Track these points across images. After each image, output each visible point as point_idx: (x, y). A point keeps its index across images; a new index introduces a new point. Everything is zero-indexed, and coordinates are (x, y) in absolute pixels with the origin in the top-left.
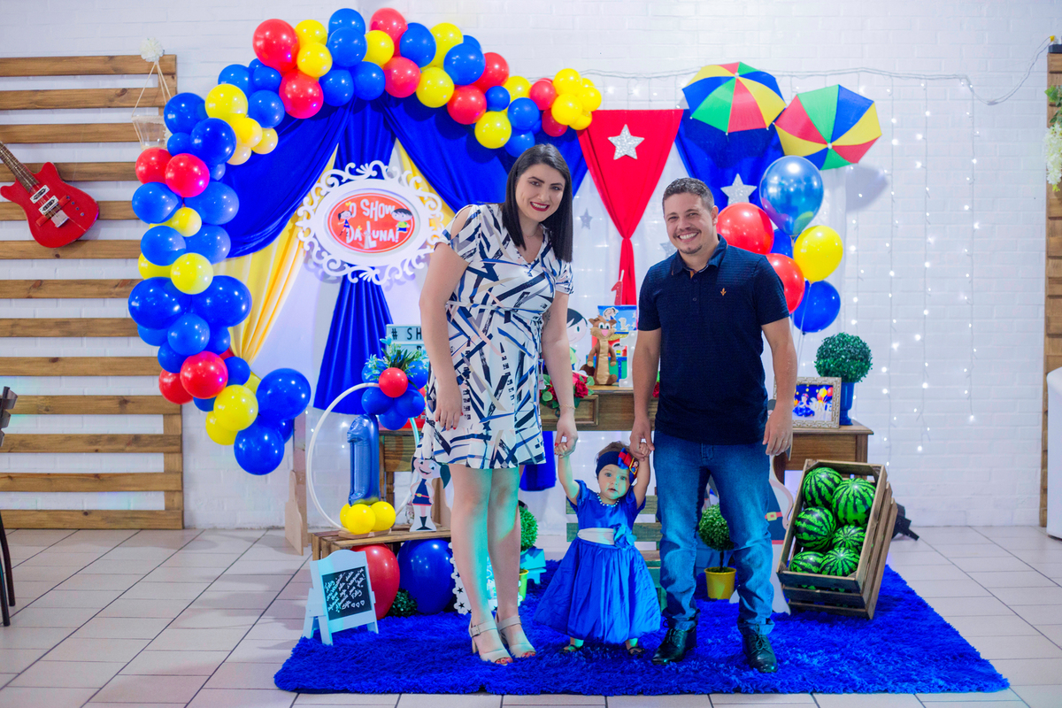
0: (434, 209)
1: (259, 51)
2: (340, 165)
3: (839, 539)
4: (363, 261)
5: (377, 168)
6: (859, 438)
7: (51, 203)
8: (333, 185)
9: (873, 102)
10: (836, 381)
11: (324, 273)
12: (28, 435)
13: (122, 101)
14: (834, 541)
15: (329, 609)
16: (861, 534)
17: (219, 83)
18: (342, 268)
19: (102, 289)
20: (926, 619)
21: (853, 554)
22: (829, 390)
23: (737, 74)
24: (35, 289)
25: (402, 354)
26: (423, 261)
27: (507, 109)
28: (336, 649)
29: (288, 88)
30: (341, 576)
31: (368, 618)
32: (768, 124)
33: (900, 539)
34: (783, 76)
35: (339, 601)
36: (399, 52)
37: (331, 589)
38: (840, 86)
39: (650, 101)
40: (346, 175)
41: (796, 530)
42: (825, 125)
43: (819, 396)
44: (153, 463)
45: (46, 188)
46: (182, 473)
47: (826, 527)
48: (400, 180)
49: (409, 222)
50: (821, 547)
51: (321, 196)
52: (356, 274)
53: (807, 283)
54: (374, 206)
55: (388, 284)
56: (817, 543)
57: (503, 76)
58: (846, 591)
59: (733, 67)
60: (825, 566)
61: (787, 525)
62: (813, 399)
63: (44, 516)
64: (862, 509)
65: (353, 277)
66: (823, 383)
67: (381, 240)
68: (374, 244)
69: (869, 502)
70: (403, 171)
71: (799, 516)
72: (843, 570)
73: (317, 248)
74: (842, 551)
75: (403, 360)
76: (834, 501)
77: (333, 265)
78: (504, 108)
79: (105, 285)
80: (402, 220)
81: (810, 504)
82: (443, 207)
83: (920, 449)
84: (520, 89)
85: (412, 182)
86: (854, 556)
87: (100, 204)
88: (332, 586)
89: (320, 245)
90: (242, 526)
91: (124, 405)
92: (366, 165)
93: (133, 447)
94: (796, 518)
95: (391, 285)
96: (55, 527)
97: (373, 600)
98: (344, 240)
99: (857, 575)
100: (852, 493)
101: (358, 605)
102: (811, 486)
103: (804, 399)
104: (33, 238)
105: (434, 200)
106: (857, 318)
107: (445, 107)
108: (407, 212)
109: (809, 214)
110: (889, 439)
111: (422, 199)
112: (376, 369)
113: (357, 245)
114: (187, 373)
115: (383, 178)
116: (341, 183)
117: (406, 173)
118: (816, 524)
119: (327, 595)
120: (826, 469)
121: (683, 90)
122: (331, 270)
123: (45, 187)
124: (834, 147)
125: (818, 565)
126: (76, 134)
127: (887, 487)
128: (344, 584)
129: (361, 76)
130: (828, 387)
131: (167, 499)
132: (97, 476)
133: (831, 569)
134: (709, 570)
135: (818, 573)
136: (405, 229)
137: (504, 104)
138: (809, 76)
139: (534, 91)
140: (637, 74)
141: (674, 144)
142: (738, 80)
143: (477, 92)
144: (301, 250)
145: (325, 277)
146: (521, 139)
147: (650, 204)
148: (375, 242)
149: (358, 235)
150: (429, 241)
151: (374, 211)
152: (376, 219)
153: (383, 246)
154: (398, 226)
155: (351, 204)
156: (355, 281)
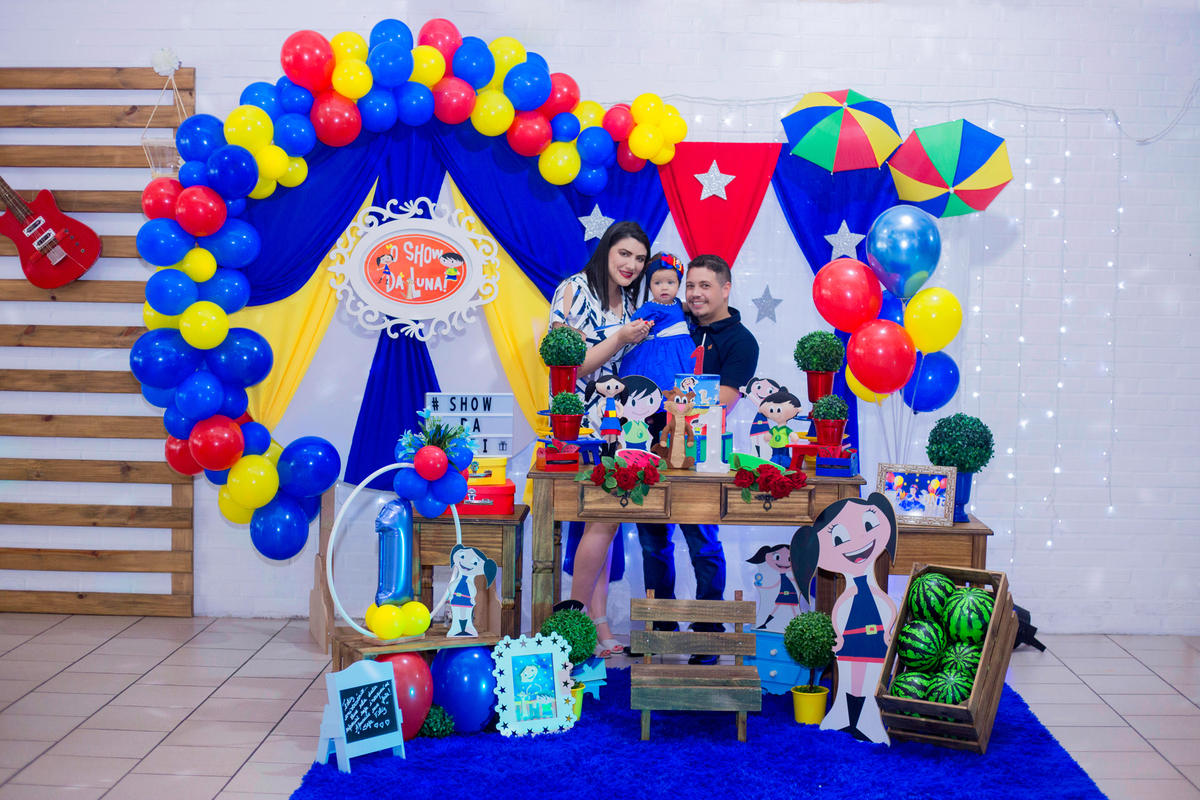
0: (489, 254)
1: (287, 67)
2: (379, 201)
3: (950, 659)
4: (405, 314)
5: (423, 205)
6: (976, 539)
7: (46, 237)
8: (371, 224)
9: (1003, 140)
10: (951, 471)
11: (359, 326)
12: (16, 505)
13: (132, 121)
14: (944, 661)
15: (348, 730)
16: (975, 654)
17: (242, 103)
18: (380, 321)
19: (104, 337)
20: (1049, 755)
21: (965, 679)
22: (943, 482)
23: (845, 104)
24: (28, 335)
25: (443, 428)
26: (475, 314)
27: (576, 139)
28: (354, 777)
29: (321, 112)
30: (362, 691)
31: (394, 741)
32: (880, 164)
33: (1023, 650)
34: (899, 106)
35: (359, 721)
36: (451, 72)
37: (350, 706)
38: (964, 121)
39: (744, 132)
40: (387, 213)
41: (900, 645)
42: (946, 165)
43: (930, 488)
44: (159, 539)
45: (41, 220)
46: (192, 552)
47: (935, 644)
48: (450, 220)
49: (459, 269)
50: (928, 667)
51: (357, 237)
52: (396, 328)
53: (919, 354)
54: (419, 250)
55: (434, 340)
56: (924, 662)
57: (572, 101)
58: (956, 721)
59: (840, 96)
60: (933, 690)
61: (888, 640)
62: (923, 492)
63: (33, 598)
64: (977, 625)
65: (393, 332)
66: (936, 473)
67: (427, 289)
68: (418, 294)
69: (986, 616)
70: (454, 209)
71: (904, 630)
72: (954, 698)
73: (351, 298)
74: (953, 674)
75: (444, 436)
76: (946, 613)
77: (369, 318)
78: (573, 139)
79: (109, 333)
80: (451, 266)
81: (916, 615)
82: (499, 252)
83: (1049, 543)
84: (592, 117)
85: (463, 223)
86: (967, 681)
87: (103, 240)
88: (352, 703)
89: (355, 294)
90: (261, 615)
91: (126, 472)
92: (411, 202)
93: (137, 521)
94: (900, 632)
95: (438, 341)
96: (45, 611)
97: (400, 719)
98: (384, 289)
99: (970, 703)
100: (966, 605)
101: (382, 725)
102: (918, 595)
103: (913, 491)
104: (25, 277)
105: (489, 243)
106: (979, 391)
107: (505, 135)
108: (458, 257)
109: (923, 274)
110: (1014, 532)
111: (474, 241)
112: (411, 446)
113: (399, 295)
114: (196, 441)
115: (430, 218)
116: (381, 223)
117: (457, 212)
118: (923, 640)
119: (345, 713)
120: (937, 575)
121: (782, 120)
122: (367, 323)
123: (41, 218)
124: (956, 192)
125: (924, 689)
126: (77, 157)
127: (1008, 598)
128: (365, 700)
129: (406, 98)
130: (941, 477)
131: (175, 582)
132: (94, 553)
133: (939, 695)
134: (797, 690)
135: (924, 698)
136: (454, 277)
137: (574, 134)
138: (930, 107)
139: (608, 119)
140: (729, 100)
141: (771, 184)
142: (846, 111)
143: (541, 119)
144: (332, 299)
145: (360, 331)
146: (592, 174)
147: (741, 253)
148: (419, 291)
149: (400, 283)
150: (482, 291)
151: (419, 256)
152: (421, 265)
153: (429, 296)
154: (447, 273)
155: (392, 247)
156: (395, 336)
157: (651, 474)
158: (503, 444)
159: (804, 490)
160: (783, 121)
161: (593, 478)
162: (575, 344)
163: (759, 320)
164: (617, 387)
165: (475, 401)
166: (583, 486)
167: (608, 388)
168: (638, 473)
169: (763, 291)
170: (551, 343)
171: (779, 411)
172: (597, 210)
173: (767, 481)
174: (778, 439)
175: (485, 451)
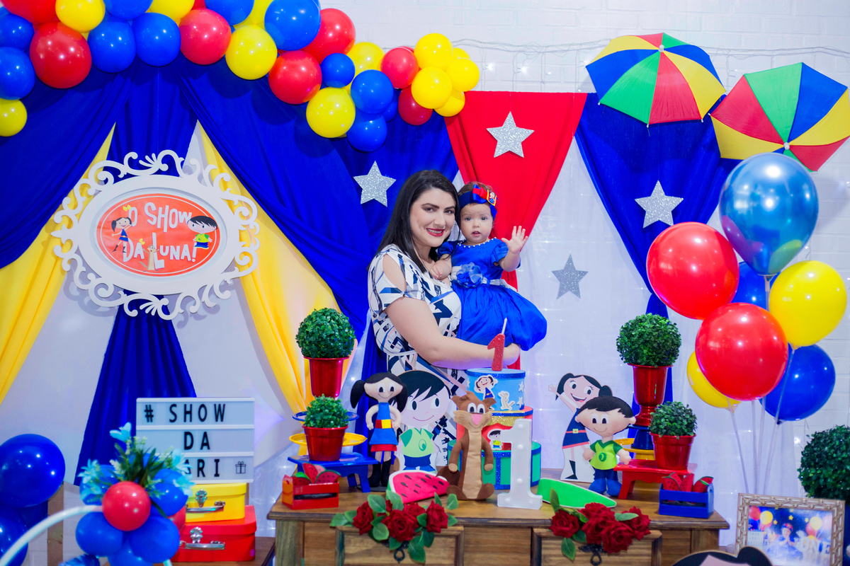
0: (248, 217)
2: (116, 155)
4: (145, 287)
5: (169, 160)
8: (106, 181)
9: (846, 88)
10: (836, 506)
11: (90, 302)
18: (115, 296)
23: (662, 47)
26: (230, 288)
27: (350, 85)
29: (41, 45)
32: (702, 115)
36: (203, 2)
38: (803, 64)
39: (543, 82)
40: (124, 168)
42: (782, 115)
43: (809, 528)
48: (200, 178)
49: (210, 235)
51: (89, 196)
52: (134, 304)
53: (790, 347)
54: (163, 213)
55: (182, 318)
57: (345, 41)
59: (656, 39)
62: (800, 533)
65: (131, 309)
66: (815, 507)
67: (172, 258)
68: (161, 264)
70: (205, 164)
73: (81, 268)
75: (146, 468)
77: (102, 292)
78: (347, 84)
80: (202, 231)
82: (258, 216)
84: (369, 59)
89: (85, 263)
92: (154, 155)
95: (186, 320)
98: (121, 258)
103: (786, 532)
105: (247, 205)
107: (265, 79)
108: (210, 221)
109: (796, 243)
111: (230, 203)
112: (97, 484)
113: (138, 265)
115: (177, 175)
116: (117, 180)
117: (209, 168)
121: (588, 67)
122: (101, 298)
124: (792, 147)
129: (146, 31)
130: (823, 514)
136: (205, 245)
137: (346, 78)
138: (750, 55)
139: (388, 64)
140: (526, 46)
141: (574, 141)
142: (662, 54)
143: (308, 60)
144: (57, 270)
145: (92, 308)
146: (369, 126)
147: (540, 218)
148: (163, 261)
149: (139, 251)
150: (238, 261)
151: (163, 219)
152: (165, 230)
153: (174, 267)
154: (196, 239)
155: (129, 209)
156: (134, 313)
157: (436, 516)
158: (241, 465)
159: (646, 539)
160: (590, 68)
161: (356, 523)
162: (339, 330)
163: (560, 294)
164: (392, 389)
165: (203, 410)
166: (343, 533)
167: (381, 390)
168: (418, 518)
169: (565, 262)
170: (309, 330)
171: (604, 421)
172: (375, 167)
173: (598, 529)
174: (603, 458)
175: (217, 475)
